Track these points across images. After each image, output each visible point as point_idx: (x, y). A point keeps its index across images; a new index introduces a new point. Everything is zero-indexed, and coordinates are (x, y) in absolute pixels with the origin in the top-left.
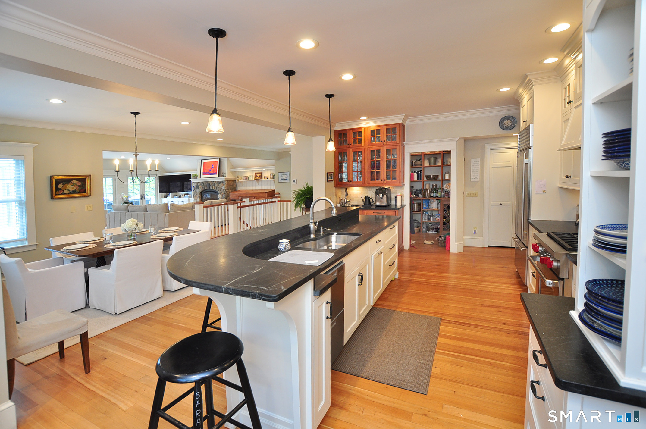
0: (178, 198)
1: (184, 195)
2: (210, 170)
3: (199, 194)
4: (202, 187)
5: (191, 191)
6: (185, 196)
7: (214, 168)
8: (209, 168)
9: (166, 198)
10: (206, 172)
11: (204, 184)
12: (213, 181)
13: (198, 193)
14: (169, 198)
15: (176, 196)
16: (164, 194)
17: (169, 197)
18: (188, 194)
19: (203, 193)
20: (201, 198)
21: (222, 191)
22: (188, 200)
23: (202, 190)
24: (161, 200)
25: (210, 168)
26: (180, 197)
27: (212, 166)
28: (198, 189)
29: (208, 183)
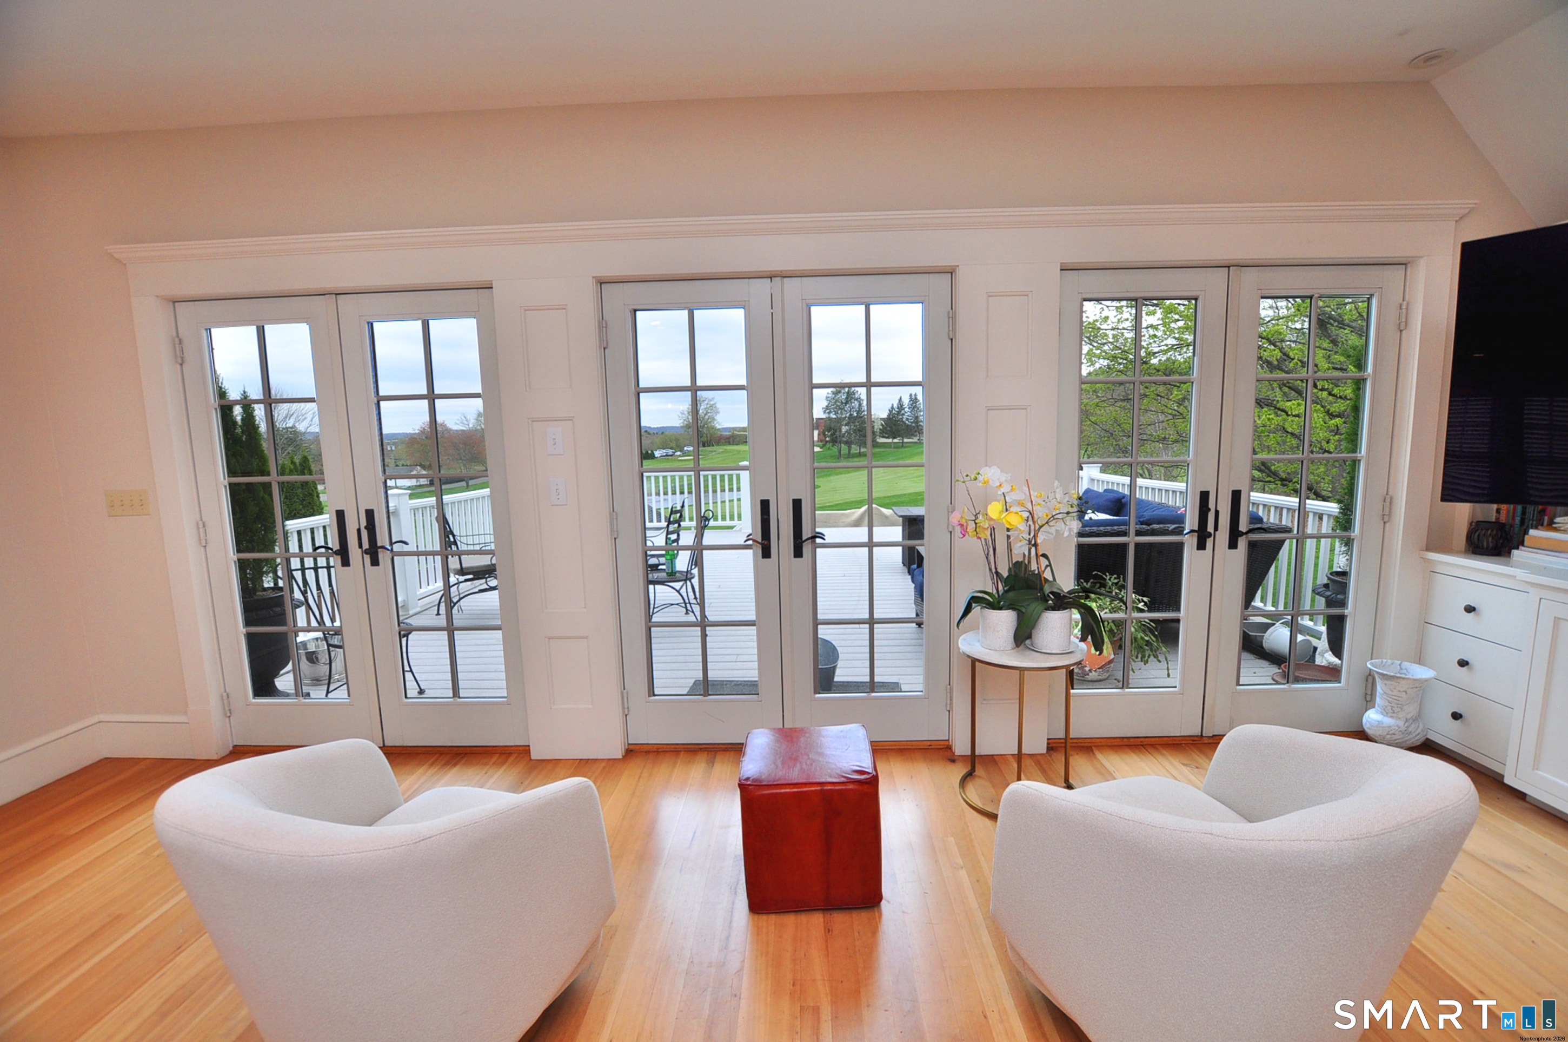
9: (1500, 553)
14: (1561, 564)
24: (1430, 570)
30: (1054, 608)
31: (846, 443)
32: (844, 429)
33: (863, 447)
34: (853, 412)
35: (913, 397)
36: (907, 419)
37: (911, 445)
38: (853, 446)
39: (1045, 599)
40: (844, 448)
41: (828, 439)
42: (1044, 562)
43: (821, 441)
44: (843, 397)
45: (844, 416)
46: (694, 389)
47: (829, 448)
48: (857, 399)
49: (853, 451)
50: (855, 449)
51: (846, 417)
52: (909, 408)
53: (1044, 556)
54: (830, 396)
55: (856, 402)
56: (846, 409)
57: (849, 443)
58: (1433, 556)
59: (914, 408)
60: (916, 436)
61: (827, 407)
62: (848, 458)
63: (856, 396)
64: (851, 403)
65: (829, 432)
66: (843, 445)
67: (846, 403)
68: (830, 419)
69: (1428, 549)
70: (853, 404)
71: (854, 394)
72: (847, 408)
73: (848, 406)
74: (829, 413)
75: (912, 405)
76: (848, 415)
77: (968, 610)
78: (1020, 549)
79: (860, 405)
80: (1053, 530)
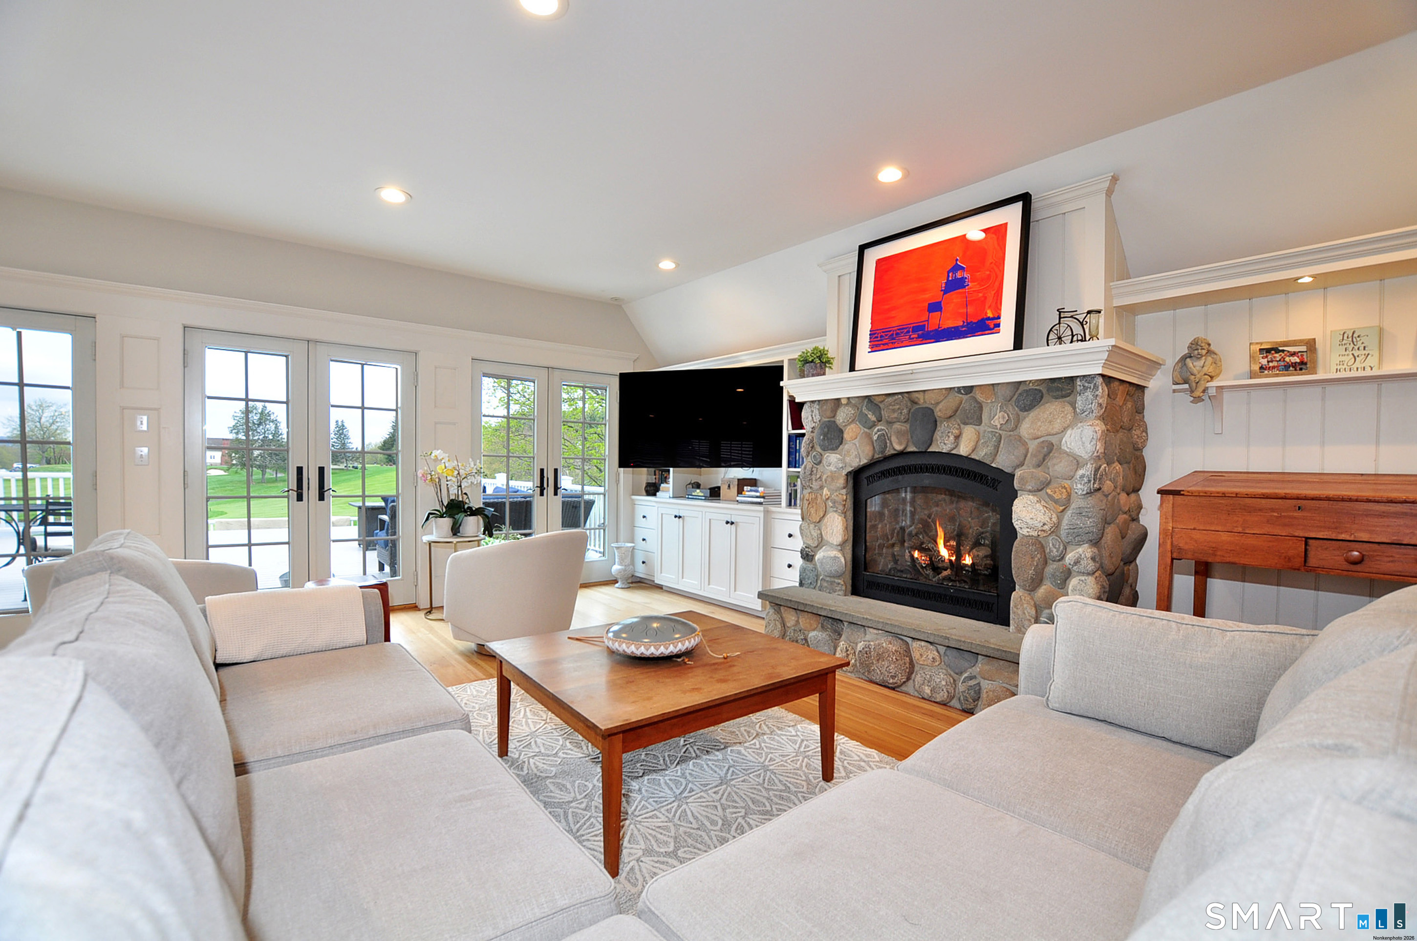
0: (706, 499)
1: (734, 490)
2: (935, 307)
3: (841, 481)
4: (869, 437)
5: (780, 466)
6: (740, 491)
7: (971, 286)
8: (924, 291)
9: (654, 495)
10: (895, 323)
11: (885, 414)
12: (969, 389)
13: (833, 477)
14: (667, 495)
15: (698, 492)
16: (644, 475)
17: (667, 490)
18: (753, 483)
19: (871, 479)
20: (850, 514)
21: (1059, 466)
22: (762, 515)
23: (864, 461)
24: (633, 504)
25: (934, 293)
26: (715, 493)
27: (956, 268)
28: (835, 449)
29: (914, 402)
30: (470, 515)
31: (259, 467)
32: (256, 453)
33: (281, 472)
34: (268, 434)
35: (340, 424)
36: (333, 446)
37: (337, 471)
38: (268, 470)
39: (465, 511)
40: (257, 474)
41: (234, 462)
42: (465, 497)
43: (226, 463)
44: (255, 418)
45: (256, 438)
46: (247, 400)
47: (236, 472)
48: (273, 421)
49: (267, 476)
50: (270, 474)
51: (259, 439)
52: (335, 434)
53: (466, 494)
54: (239, 415)
55: (271, 424)
56: (259, 431)
57: (263, 468)
58: (634, 497)
59: (340, 434)
60: (342, 463)
61: (235, 427)
62: (262, 482)
63: (272, 417)
64: (266, 425)
65: (236, 454)
66: (254, 469)
67: (259, 425)
68: (237, 439)
69: (633, 495)
70: (268, 426)
71: (269, 416)
72: (260, 429)
73: (261, 427)
74: (237, 433)
75: (338, 431)
76: (261, 437)
77: (427, 519)
78: (454, 491)
79: (277, 427)
80: (469, 481)
